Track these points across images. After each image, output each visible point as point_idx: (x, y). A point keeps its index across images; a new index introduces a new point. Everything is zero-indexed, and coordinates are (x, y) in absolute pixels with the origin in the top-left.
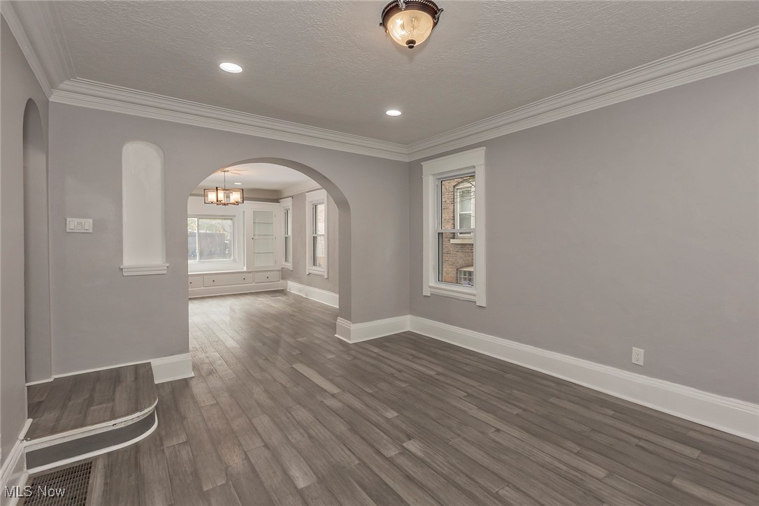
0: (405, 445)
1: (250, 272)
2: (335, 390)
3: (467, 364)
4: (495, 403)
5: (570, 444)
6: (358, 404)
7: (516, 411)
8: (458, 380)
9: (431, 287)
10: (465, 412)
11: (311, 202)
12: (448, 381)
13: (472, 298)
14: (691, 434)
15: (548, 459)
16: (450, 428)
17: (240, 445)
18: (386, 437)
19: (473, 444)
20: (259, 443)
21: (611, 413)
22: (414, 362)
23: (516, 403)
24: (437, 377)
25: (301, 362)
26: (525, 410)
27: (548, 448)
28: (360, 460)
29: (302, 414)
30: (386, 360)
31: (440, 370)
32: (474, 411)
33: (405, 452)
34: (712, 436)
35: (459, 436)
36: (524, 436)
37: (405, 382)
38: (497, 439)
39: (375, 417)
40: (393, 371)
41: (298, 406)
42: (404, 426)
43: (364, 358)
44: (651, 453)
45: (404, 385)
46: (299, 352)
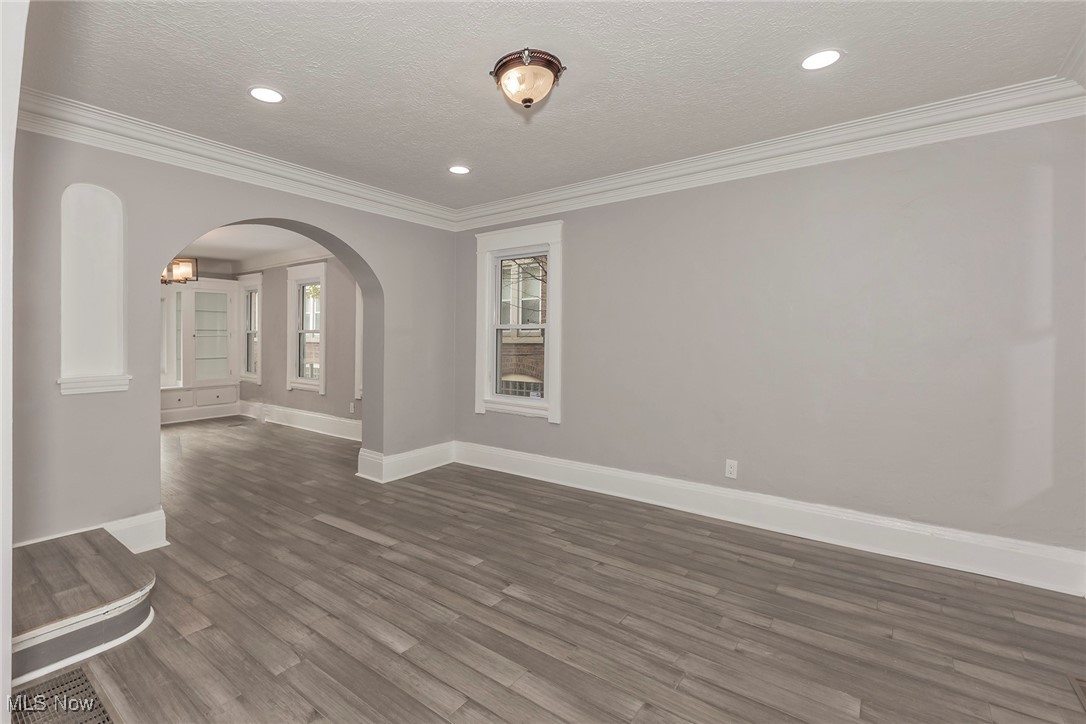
0: (504, 591)
1: (188, 390)
2: (391, 542)
3: (542, 497)
4: (588, 536)
5: (677, 568)
6: (428, 555)
7: (614, 542)
8: (539, 516)
9: (486, 402)
10: (560, 549)
11: (297, 281)
12: (528, 518)
13: (543, 413)
14: (784, 544)
15: (660, 585)
16: (548, 567)
17: (295, 619)
18: (479, 586)
19: (579, 580)
20: (319, 614)
21: (708, 533)
22: (477, 500)
23: (611, 534)
24: (512, 514)
25: (323, 512)
26: (623, 540)
27: (658, 574)
28: (459, 614)
29: (361, 574)
30: (439, 500)
31: (513, 506)
32: (569, 548)
33: (508, 598)
34: (802, 544)
35: (562, 574)
36: (630, 566)
37: (477, 524)
38: (603, 572)
39: (457, 567)
40: (456, 512)
41: (350, 565)
42: (495, 572)
43: (411, 500)
44: (752, 566)
45: (476, 528)
46: (315, 500)
